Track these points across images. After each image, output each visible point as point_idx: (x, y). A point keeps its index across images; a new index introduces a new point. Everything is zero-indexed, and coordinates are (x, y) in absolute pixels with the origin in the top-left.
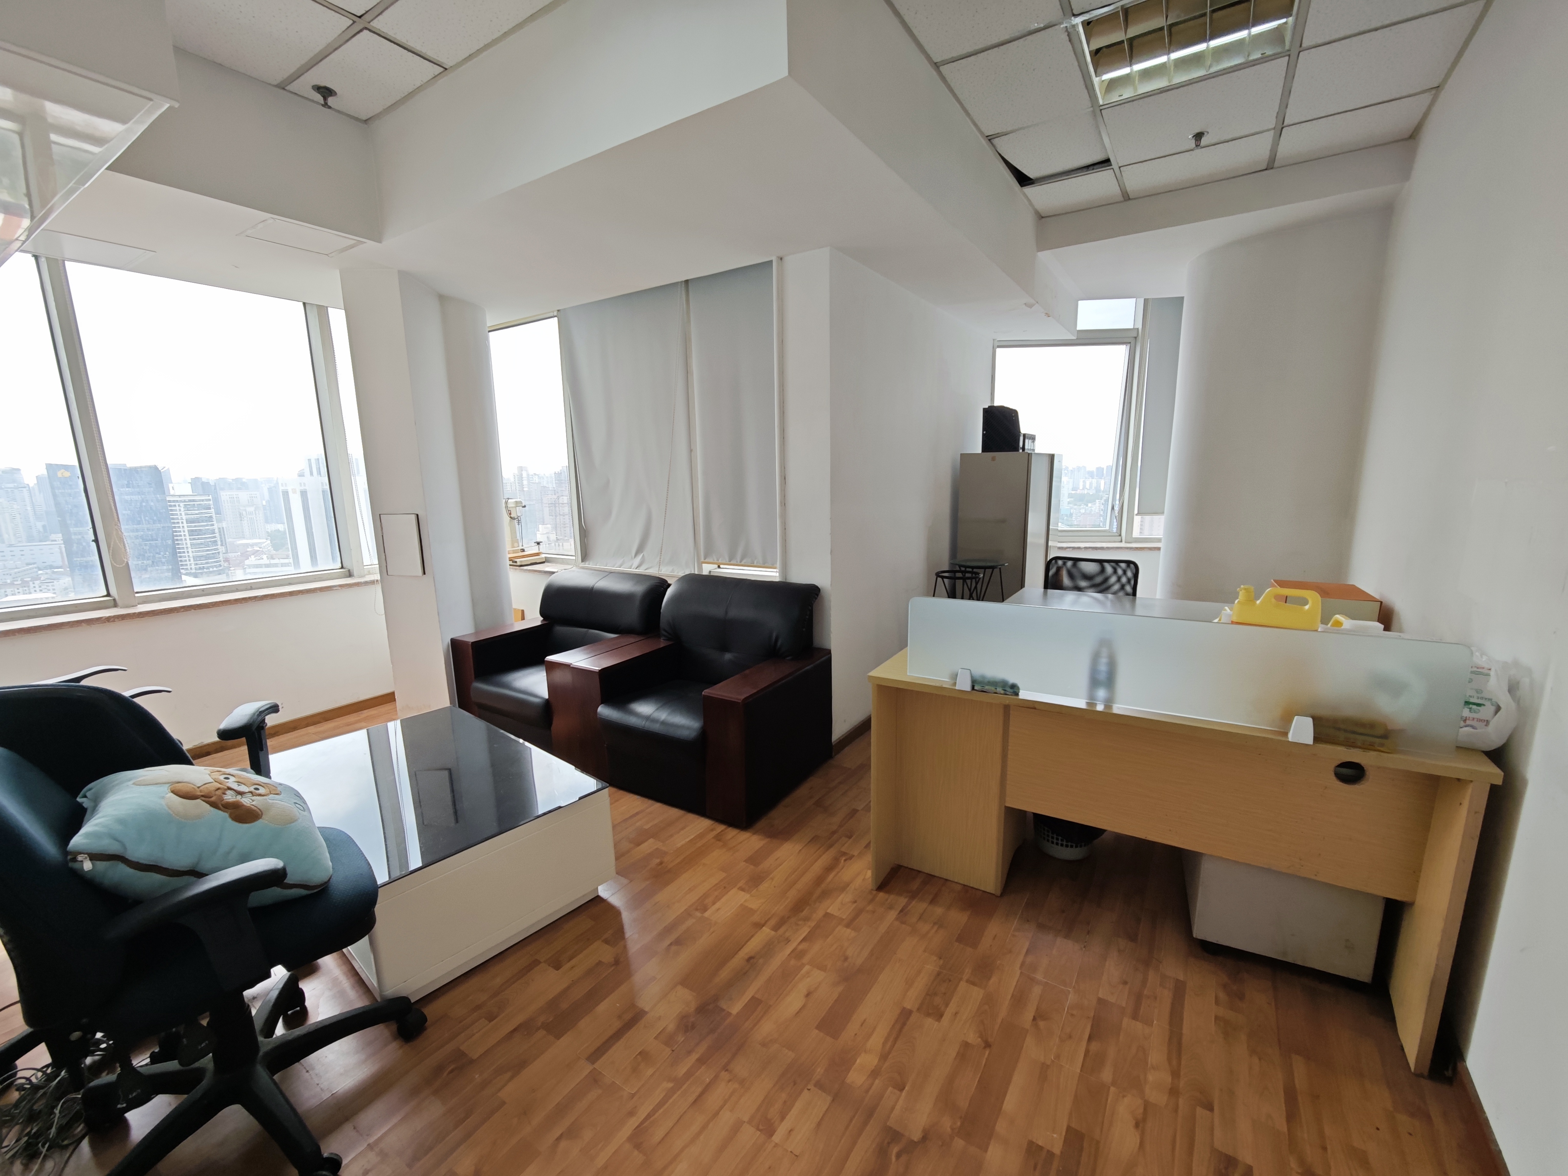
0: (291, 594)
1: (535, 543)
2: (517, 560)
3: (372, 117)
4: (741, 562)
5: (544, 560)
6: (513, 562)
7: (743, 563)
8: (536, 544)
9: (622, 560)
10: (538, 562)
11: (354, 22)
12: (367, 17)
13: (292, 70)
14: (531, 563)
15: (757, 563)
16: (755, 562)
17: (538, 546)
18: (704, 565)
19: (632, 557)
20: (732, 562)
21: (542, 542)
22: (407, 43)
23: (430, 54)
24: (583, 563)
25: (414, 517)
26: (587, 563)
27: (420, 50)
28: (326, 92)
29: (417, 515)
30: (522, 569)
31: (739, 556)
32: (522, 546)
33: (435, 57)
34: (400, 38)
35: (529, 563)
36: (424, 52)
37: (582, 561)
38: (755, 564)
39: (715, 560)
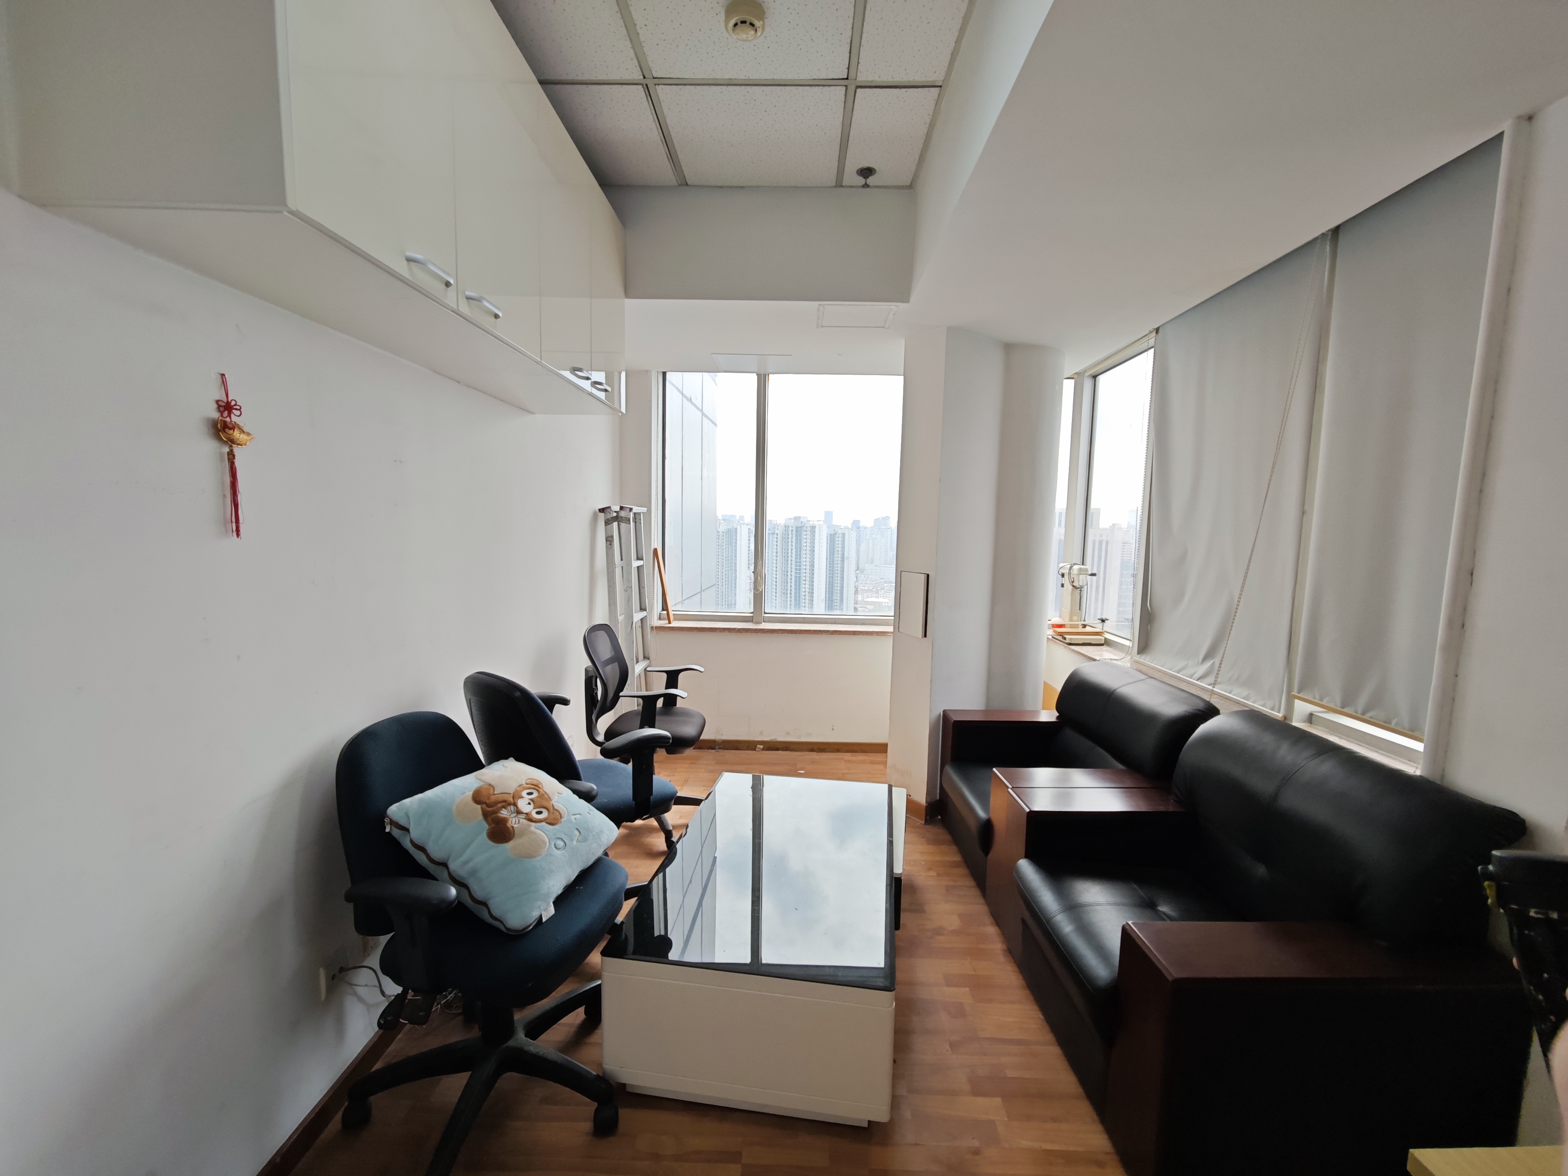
0: (854, 633)
1: (1099, 619)
2: (1067, 637)
3: (913, 179)
4: (1363, 713)
5: (1103, 642)
6: (1063, 638)
7: (1366, 717)
8: (1101, 621)
9: (1186, 663)
10: (1093, 643)
11: (846, 86)
12: (852, 75)
13: (835, 164)
14: (1083, 643)
15: (1397, 724)
16: (1394, 722)
17: (1102, 624)
18: (1297, 702)
19: (1198, 662)
20: (1345, 710)
21: (1107, 620)
22: (894, 80)
23: (919, 78)
24: (1139, 656)
25: (923, 578)
26: (1144, 657)
27: (908, 80)
28: (866, 172)
29: (928, 576)
30: (1070, 649)
31: (1362, 701)
32: (1084, 621)
33: (923, 79)
34: (886, 79)
35: (1081, 642)
36: (912, 80)
37: (1139, 653)
38: (1392, 726)
39: (1317, 696)
